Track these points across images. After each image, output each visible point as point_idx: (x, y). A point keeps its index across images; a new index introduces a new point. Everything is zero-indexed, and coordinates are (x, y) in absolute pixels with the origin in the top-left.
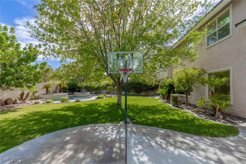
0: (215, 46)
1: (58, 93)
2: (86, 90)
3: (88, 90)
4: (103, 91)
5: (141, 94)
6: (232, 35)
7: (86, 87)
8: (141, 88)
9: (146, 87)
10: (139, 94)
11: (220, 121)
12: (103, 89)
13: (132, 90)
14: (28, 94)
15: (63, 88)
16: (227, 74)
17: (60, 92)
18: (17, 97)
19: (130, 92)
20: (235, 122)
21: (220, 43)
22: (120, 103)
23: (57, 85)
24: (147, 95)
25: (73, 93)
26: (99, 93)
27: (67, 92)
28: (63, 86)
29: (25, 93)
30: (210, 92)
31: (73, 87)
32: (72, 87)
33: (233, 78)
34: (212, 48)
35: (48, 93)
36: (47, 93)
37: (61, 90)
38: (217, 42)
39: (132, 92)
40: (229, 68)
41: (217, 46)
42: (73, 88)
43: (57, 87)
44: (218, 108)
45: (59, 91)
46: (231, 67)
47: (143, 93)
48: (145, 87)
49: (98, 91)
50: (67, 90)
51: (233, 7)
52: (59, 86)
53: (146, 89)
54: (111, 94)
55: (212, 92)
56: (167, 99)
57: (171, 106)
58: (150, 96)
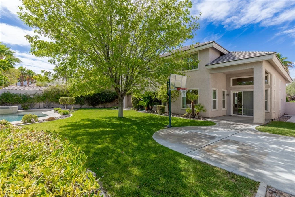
4: (38, 104)
5: (97, 107)
6: (199, 69)
9: (105, 98)
10: (95, 107)
11: (201, 120)
13: (85, 102)
19: (84, 104)
20: (205, 119)
21: (191, 71)
26: (29, 107)
30: (192, 102)
33: (200, 95)
38: (189, 70)
40: (197, 88)
41: (189, 73)
44: (198, 112)
46: (199, 88)
47: (100, 106)
49: (28, 104)
53: (104, 100)
54: (66, 108)
55: (192, 103)
56: (147, 110)
57: (160, 115)
58: (115, 108)
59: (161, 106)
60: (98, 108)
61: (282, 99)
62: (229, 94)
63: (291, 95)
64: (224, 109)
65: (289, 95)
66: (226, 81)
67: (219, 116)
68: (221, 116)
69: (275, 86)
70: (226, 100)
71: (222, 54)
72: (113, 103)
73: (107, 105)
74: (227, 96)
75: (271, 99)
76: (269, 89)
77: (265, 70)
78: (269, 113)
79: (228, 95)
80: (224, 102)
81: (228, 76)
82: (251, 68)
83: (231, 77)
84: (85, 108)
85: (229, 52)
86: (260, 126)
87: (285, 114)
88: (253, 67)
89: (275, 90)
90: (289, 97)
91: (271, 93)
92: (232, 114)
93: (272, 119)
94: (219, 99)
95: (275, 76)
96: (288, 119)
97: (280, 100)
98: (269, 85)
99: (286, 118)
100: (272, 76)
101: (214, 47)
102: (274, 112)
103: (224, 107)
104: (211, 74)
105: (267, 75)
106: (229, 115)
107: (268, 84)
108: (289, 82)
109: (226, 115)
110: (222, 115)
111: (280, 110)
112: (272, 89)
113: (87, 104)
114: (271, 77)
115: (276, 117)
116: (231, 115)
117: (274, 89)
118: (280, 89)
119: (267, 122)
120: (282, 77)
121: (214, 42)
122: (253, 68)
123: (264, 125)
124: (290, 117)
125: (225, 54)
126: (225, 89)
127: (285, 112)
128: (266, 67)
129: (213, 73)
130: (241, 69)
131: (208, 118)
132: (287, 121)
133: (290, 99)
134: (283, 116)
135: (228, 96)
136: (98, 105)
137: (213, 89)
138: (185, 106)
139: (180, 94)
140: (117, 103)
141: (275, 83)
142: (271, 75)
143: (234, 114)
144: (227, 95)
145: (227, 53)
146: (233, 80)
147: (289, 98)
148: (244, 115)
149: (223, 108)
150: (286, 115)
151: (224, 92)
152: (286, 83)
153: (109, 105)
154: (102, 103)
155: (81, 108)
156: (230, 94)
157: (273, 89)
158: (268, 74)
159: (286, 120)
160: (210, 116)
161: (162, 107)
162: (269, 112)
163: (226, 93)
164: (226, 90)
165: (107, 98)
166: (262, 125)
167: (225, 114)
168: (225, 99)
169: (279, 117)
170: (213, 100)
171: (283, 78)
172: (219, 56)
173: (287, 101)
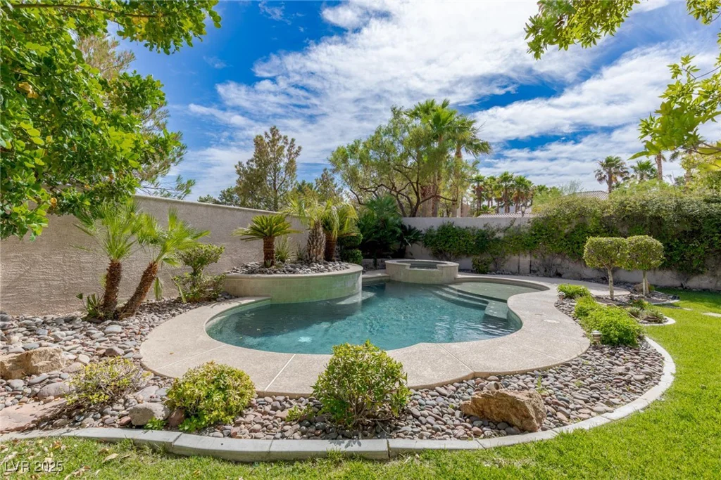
1: (317, 261)
2: (430, 252)
3: (441, 252)
4: (516, 258)
7: (432, 237)
12: (516, 251)
14: (149, 275)
15: (341, 240)
17: (328, 258)
18: (78, 293)
23: (317, 225)
25: (379, 260)
26: (492, 266)
27: (355, 260)
28: (341, 228)
29: (123, 268)
31: (378, 236)
32: (374, 236)
35: (272, 264)
36: (265, 265)
37: (332, 250)
42: (379, 239)
43: (314, 236)
45: (321, 256)
49: (490, 258)
50: (355, 248)
52: (321, 229)
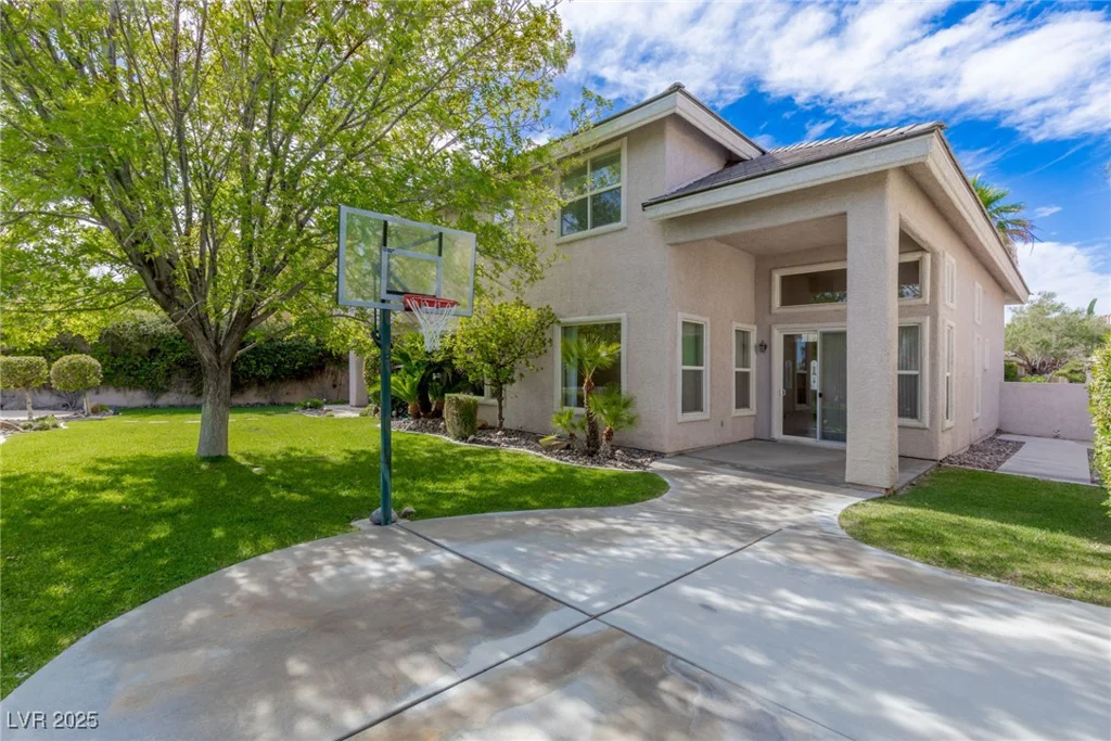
0: (583, 243)
6: (625, 225)
8: (242, 367)
9: (270, 364)
11: (616, 466)
13: (175, 378)
16: (611, 332)
20: (639, 461)
21: (596, 236)
22: (223, 454)
24: (275, 406)
30: (586, 381)
33: (628, 345)
34: (576, 246)
38: (589, 232)
39: (180, 392)
40: (619, 315)
41: (588, 242)
44: (608, 428)
46: (624, 314)
48: (262, 361)
51: (630, 146)
53: (267, 371)
54: (29, 407)
55: (589, 384)
56: (417, 416)
57: (452, 441)
58: (305, 408)
59: (457, 399)
60: (240, 406)
61: (985, 370)
62: (766, 342)
63: (1028, 355)
64: (743, 412)
65: (1021, 353)
66: (756, 284)
67: (719, 443)
68: (728, 444)
69: (953, 306)
70: (752, 370)
71: (731, 160)
72: (315, 385)
73: (285, 391)
74: (757, 352)
75: (934, 366)
76: (928, 318)
77: (902, 223)
78: (925, 429)
79: (763, 347)
80: (743, 379)
81: (763, 262)
82: (835, 210)
83: (776, 268)
84: (172, 409)
85: (764, 153)
86: (874, 500)
87: (999, 431)
88: (843, 210)
89: (953, 324)
90: (1021, 361)
91: (934, 339)
92: (777, 433)
93: (940, 458)
94: (719, 366)
95: (954, 261)
96: (1008, 456)
97: (978, 375)
98: (928, 301)
99: (999, 452)
100: (941, 259)
101: (684, 115)
102: (948, 424)
103: (742, 401)
104: (671, 245)
105: (911, 257)
106: (766, 437)
107: (920, 297)
108: (1018, 300)
109: (755, 439)
110: (728, 436)
111: (977, 415)
112: (940, 319)
113: (183, 389)
114: (934, 266)
115: (959, 446)
116: (773, 441)
117: (949, 322)
118: (979, 323)
119: (910, 476)
120: (985, 272)
121: (677, 88)
122: (845, 214)
123: (891, 496)
124: (1018, 446)
125: (743, 160)
126: (749, 323)
127: (1000, 423)
128: (901, 207)
129: (685, 243)
130: (794, 219)
131: (658, 455)
132: (1003, 466)
133: (1021, 371)
134: (992, 439)
135: (762, 355)
136: (243, 392)
137: (682, 316)
138: (574, 399)
139: (551, 341)
140: (335, 386)
141: (955, 297)
142: (934, 254)
143: (785, 433)
144: (756, 347)
145: (755, 154)
146: (784, 279)
147: (1021, 364)
148: (824, 437)
149: (737, 407)
150: (1002, 437)
151: (743, 336)
152: (1008, 302)
153: (297, 392)
154: (261, 382)
155: (151, 409)
156: (770, 344)
157: (943, 322)
158: (922, 250)
159: (999, 463)
160: (668, 448)
161: (462, 401)
162: (928, 426)
163: (753, 340)
164: (755, 327)
165: (280, 362)
166: (884, 493)
167: (752, 436)
168: (748, 367)
169: (972, 446)
170: (684, 371)
171: (991, 281)
172: (721, 168)
173: (1010, 374)
